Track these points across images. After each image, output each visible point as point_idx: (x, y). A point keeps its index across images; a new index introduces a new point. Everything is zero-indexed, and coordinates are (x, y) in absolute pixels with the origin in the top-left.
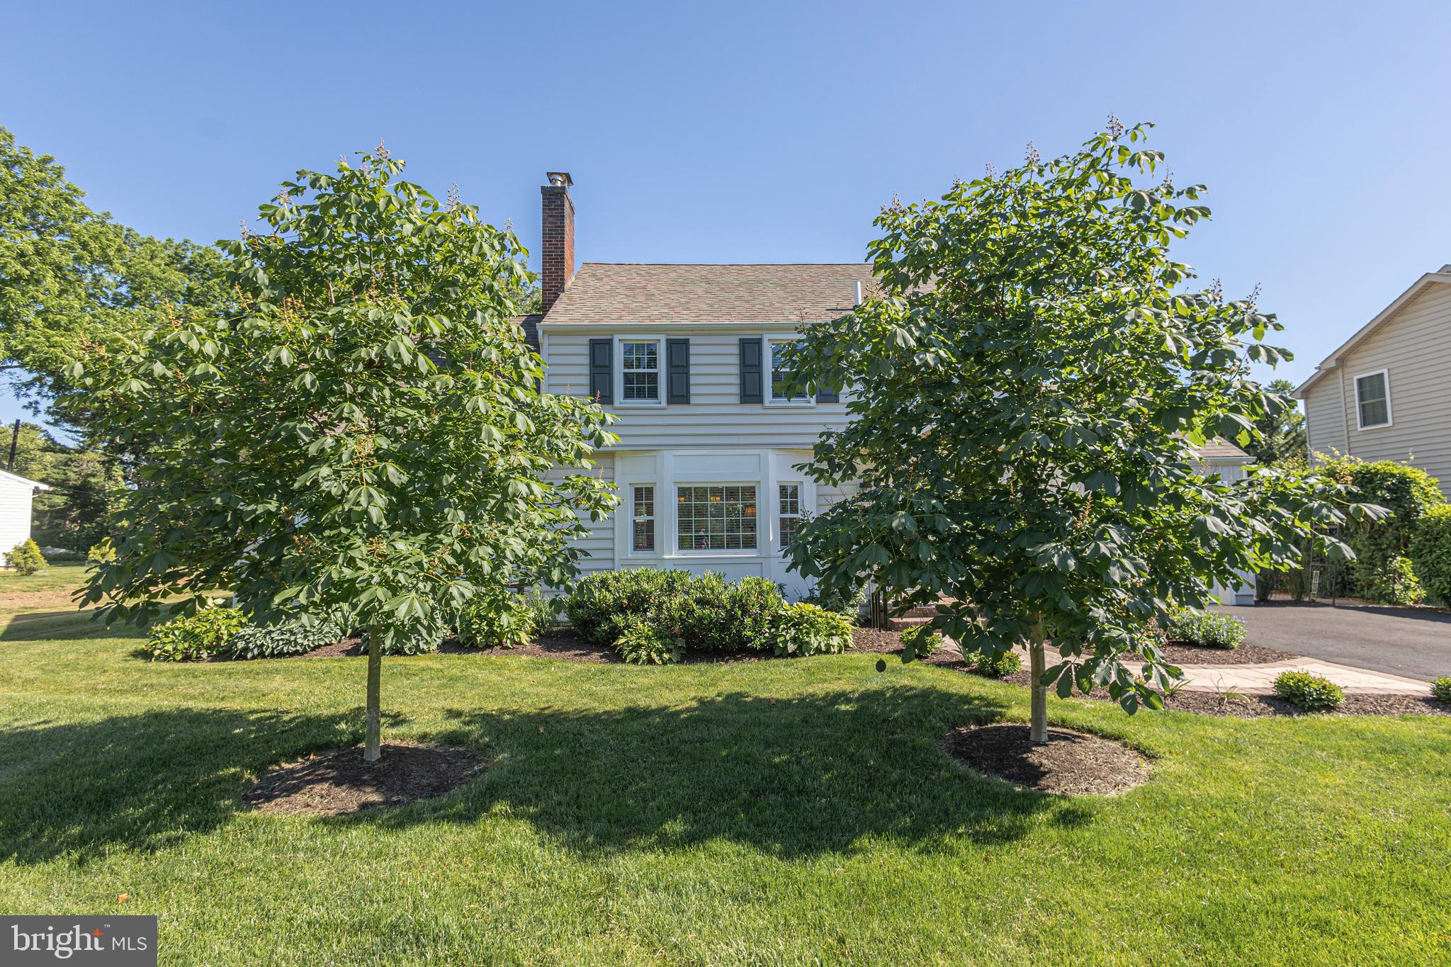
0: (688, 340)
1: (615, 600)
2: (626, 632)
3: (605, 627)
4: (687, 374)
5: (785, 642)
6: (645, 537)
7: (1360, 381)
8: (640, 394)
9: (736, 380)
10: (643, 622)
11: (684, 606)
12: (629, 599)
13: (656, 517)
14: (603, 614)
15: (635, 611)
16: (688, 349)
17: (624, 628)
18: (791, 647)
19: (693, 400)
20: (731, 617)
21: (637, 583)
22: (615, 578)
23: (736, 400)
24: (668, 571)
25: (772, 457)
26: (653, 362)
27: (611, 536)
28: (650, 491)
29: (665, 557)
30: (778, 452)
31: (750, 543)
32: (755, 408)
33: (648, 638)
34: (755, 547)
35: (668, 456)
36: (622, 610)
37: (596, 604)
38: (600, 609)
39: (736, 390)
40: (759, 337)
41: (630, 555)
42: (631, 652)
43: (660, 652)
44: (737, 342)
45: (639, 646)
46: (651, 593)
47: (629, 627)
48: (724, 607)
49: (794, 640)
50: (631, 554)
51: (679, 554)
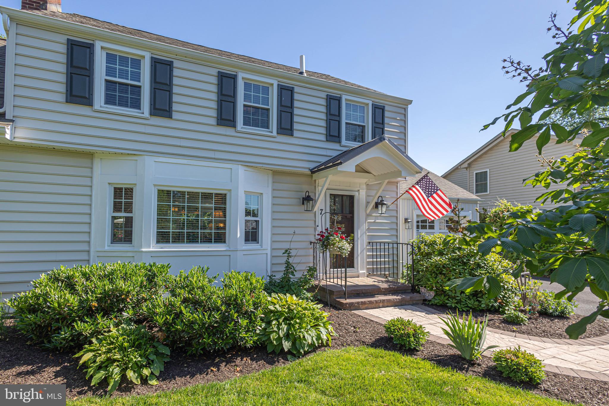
0: (172, 62)
1: (81, 302)
2: (94, 340)
3: (65, 334)
4: (170, 92)
5: (279, 339)
6: (123, 232)
7: (476, 174)
8: (123, 103)
9: (214, 105)
10: (117, 325)
11: (170, 308)
12: (98, 300)
13: (136, 214)
14: (64, 319)
15: (106, 313)
16: (171, 71)
17: (92, 335)
18: (287, 345)
19: (175, 115)
20: (226, 319)
21: (111, 281)
22: (84, 275)
23: (213, 121)
24: (147, 264)
25: (241, 172)
26: (137, 76)
27: (88, 230)
28: (129, 192)
29: (144, 250)
30: (246, 168)
31: (220, 238)
32: (229, 131)
33: (122, 349)
34: (225, 242)
35: (149, 161)
36: (90, 313)
37: (54, 309)
38: (60, 314)
39: (214, 113)
40: (235, 73)
41: (107, 248)
42: (100, 368)
43: (138, 367)
44: (216, 74)
45: (111, 361)
46: (128, 292)
47: (99, 333)
48: (218, 309)
49: (287, 336)
50: (107, 246)
51: (157, 247)
